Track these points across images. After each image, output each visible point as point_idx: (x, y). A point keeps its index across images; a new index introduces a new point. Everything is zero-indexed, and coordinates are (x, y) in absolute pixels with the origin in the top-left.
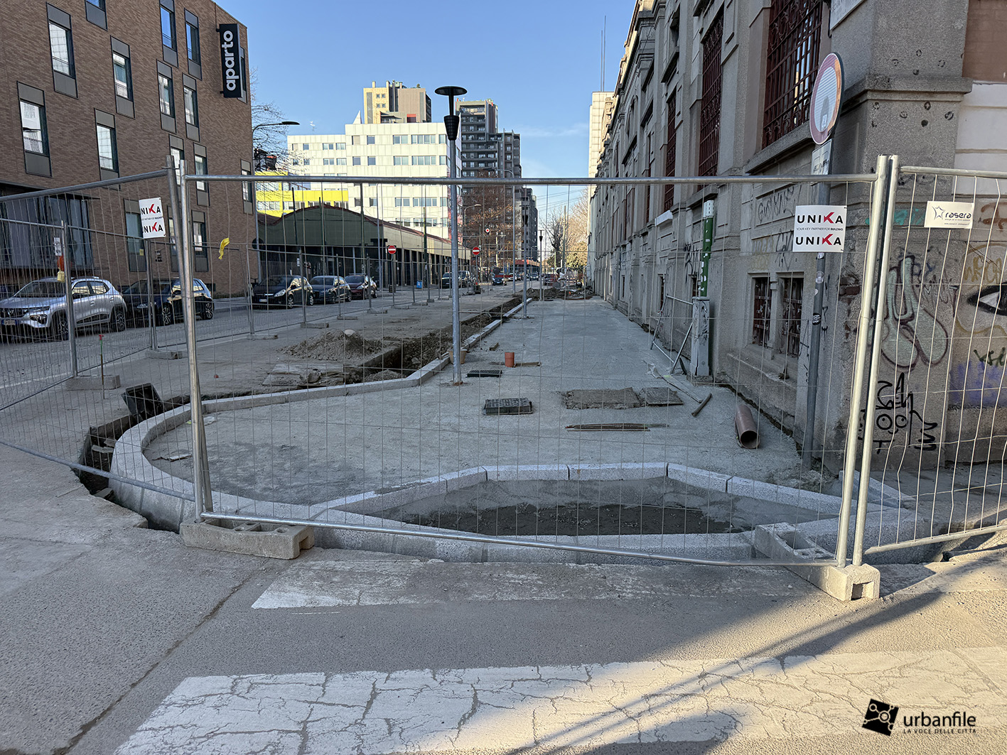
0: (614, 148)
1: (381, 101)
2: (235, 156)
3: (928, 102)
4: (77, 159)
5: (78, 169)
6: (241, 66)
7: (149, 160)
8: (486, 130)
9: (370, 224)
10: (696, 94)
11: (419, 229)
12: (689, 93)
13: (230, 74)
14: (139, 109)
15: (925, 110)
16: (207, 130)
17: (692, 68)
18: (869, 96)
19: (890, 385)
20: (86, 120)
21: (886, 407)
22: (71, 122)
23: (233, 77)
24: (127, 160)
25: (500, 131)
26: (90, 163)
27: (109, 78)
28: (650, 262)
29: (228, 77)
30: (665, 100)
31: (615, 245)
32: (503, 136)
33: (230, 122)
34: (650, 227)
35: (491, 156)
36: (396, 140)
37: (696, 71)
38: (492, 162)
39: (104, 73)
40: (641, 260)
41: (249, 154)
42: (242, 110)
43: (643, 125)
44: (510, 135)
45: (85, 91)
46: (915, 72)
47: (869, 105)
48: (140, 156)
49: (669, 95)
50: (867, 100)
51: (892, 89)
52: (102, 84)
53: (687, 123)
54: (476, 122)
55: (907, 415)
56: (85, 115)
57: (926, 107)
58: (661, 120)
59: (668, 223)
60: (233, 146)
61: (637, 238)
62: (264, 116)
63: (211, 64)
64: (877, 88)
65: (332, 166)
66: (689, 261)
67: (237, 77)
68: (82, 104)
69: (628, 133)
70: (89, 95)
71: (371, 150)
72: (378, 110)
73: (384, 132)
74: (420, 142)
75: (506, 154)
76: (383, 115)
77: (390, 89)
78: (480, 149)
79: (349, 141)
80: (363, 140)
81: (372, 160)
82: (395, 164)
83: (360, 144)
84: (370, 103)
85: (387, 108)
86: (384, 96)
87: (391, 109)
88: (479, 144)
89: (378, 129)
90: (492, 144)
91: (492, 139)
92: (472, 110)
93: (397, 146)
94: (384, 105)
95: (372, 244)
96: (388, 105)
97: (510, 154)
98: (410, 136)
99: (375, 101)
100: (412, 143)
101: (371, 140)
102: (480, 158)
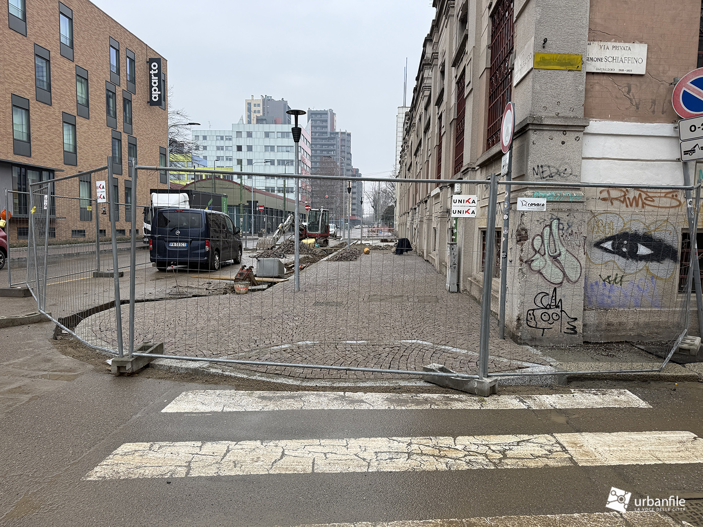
0: (410, 145)
1: (257, 108)
2: (156, 144)
3: (565, 131)
4: (48, 144)
5: (48, 151)
6: (162, 85)
7: (97, 146)
8: (329, 130)
9: (246, 191)
10: (453, 115)
11: (281, 195)
12: (449, 114)
13: (155, 90)
14: (92, 113)
15: (563, 136)
16: (137, 126)
17: (451, 99)
18: (530, 127)
19: (548, 294)
20: (56, 119)
21: (546, 308)
22: (45, 120)
23: (157, 92)
24: (82, 146)
25: (337, 130)
26: (57, 147)
27: (73, 92)
28: (430, 220)
29: (153, 92)
30: (437, 117)
31: (410, 208)
32: (339, 134)
33: (153, 121)
34: (428, 197)
35: (332, 148)
36: (267, 135)
37: (453, 101)
38: (331, 151)
39: (69, 89)
40: (425, 218)
41: (166, 143)
42: (162, 114)
43: (425, 132)
44: (344, 133)
45: (57, 100)
46: (557, 114)
47: (531, 132)
48: (91, 143)
49: (439, 114)
50: (529, 129)
51: (544, 123)
52: (68, 96)
53: (448, 132)
54: (321, 124)
55: (559, 313)
56: (56, 116)
57: (563, 134)
58: (435, 130)
59: (437, 196)
60: (154, 138)
61: (422, 204)
62: (176, 117)
63: (142, 84)
64: (534, 122)
65: (222, 151)
66: (449, 220)
67: (160, 93)
68: (54, 108)
69: (418, 136)
70: (59, 103)
71: (249, 141)
72: (255, 114)
73: (259, 130)
74: (283, 137)
75: (341, 146)
76: (258, 118)
77: (264, 100)
78: (324, 142)
79: (234, 135)
80: (244, 135)
81: (250, 148)
82: (265, 151)
83: (241, 137)
84: (249, 110)
85: (261, 114)
86: (259, 105)
87: (264, 114)
88: (323, 139)
89: (255, 127)
90: (332, 139)
91: (332, 136)
92: (319, 116)
93: (267, 139)
94: (259, 112)
95: (247, 204)
96: (261, 111)
97: (344, 146)
98: (276, 133)
99: (253, 109)
100: (278, 138)
101: (249, 135)
102: (324, 148)
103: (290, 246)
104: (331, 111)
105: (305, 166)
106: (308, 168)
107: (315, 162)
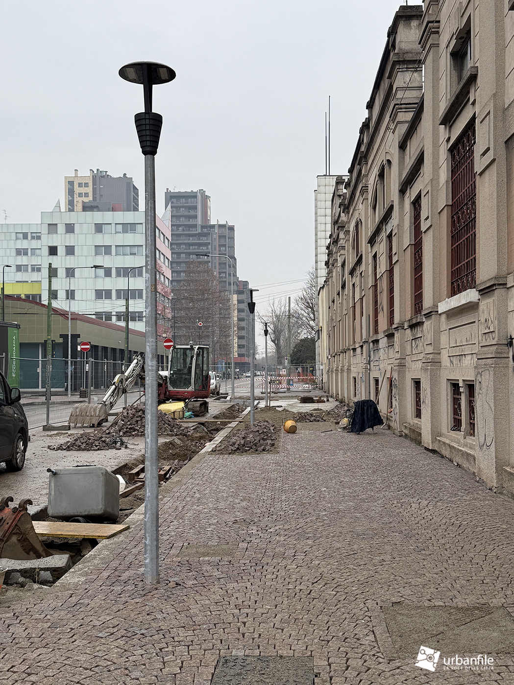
1: (83, 190)
8: (199, 221)
9: (59, 317)
11: (122, 324)
32: (216, 227)
34: (427, 315)
35: (204, 249)
36: (99, 228)
44: (224, 226)
54: (187, 213)
65: (25, 257)
69: (375, 208)
71: (70, 240)
72: (80, 199)
73: (85, 220)
74: (125, 231)
75: (220, 246)
76: (86, 205)
77: (94, 178)
78: (191, 240)
79: (45, 230)
80: (61, 229)
81: (70, 250)
82: (96, 254)
83: (57, 233)
84: (71, 192)
85: (91, 198)
86: (86, 185)
87: (94, 198)
88: (190, 235)
89: (80, 218)
90: (205, 236)
91: (205, 230)
92: (183, 200)
93: (99, 235)
94: (86, 195)
95: (61, 340)
96: (91, 194)
97: (225, 246)
98: (113, 225)
99: (77, 190)
100: (116, 232)
101: (70, 228)
102: (192, 249)
103: (135, 419)
104: (202, 192)
105: (162, 277)
106: (166, 280)
107: (179, 272)
